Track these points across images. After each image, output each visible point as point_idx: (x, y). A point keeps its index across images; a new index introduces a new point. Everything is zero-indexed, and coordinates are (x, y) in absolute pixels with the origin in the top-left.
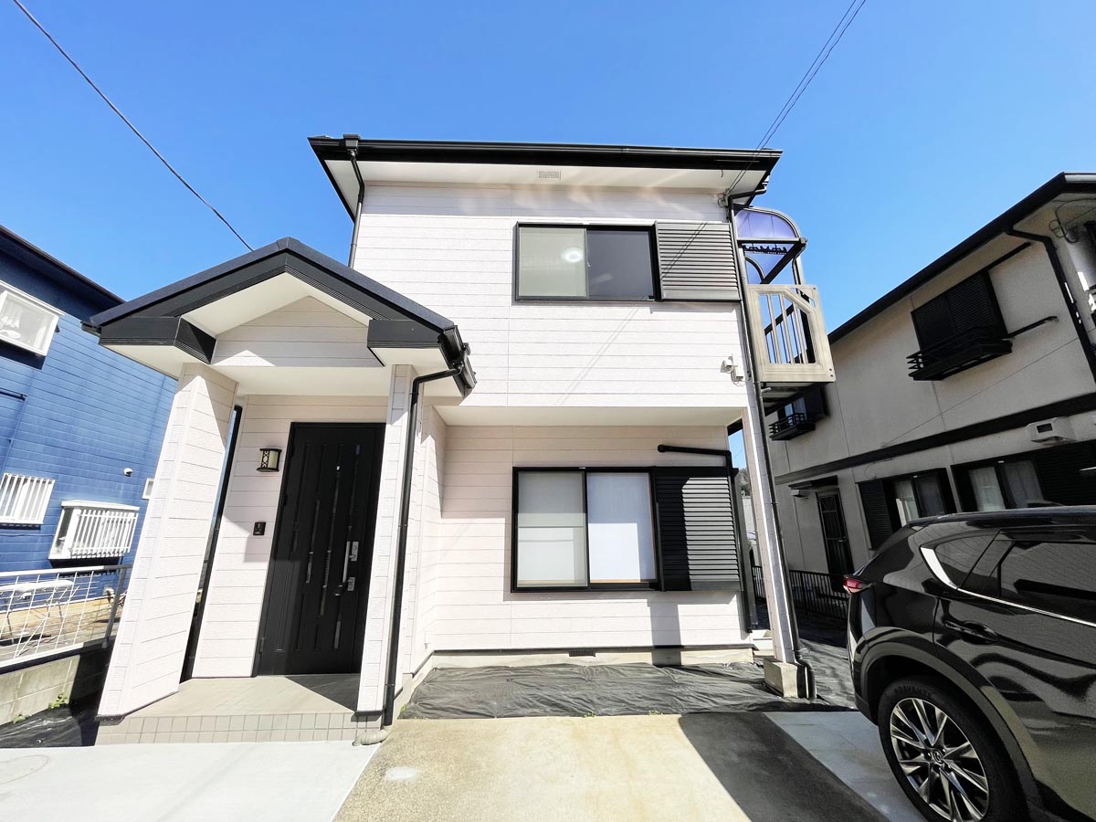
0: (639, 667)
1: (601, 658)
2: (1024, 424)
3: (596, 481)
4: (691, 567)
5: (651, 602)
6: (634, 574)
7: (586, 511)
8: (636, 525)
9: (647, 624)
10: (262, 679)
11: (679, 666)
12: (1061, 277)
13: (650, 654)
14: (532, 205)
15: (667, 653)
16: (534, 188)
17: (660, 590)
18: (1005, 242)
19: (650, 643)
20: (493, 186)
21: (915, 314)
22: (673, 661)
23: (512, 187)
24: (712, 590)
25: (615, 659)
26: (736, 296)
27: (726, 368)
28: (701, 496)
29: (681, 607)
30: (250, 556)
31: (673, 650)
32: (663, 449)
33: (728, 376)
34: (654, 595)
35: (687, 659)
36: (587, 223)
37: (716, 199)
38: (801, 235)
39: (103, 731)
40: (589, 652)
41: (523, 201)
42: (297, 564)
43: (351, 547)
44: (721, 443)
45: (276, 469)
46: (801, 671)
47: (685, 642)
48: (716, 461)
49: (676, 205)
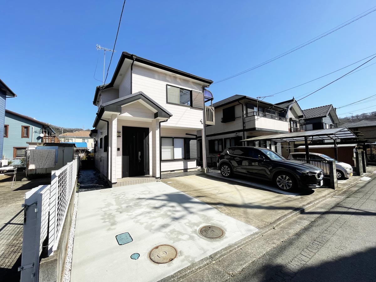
0: (182, 172)
1: (176, 172)
2: (234, 133)
3: (175, 139)
4: (190, 156)
5: (184, 162)
6: (181, 158)
7: (173, 145)
8: (181, 148)
9: (183, 165)
10: (125, 179)
11: (187, 172)
12: (243, 111)
14: (170, 81)
15: (186, 170)
18: (237, 103)
19: (183, 169)
20: (161, 73)
21: (223, 110)
23: (166, 74)
24: (192, 160)
25: (178, 172)
26: (203, 108)
27: (201, 121)
28: (193, 144)
29: (188, 162)
30: (118, 155)
32: (186, 134)
33: (201, 123)
34: (184, 160)
35: (189, 170)
36: (180, 87)
37: (201, 87)
39: (113, 185)
40: (174, 171)
41: (168, 79)
42: (128, 156)
43: (140, 153)
44: (195, 134)
45: (120, 137)
46: (207, 169)
47: (188, 168)
48: (195, 137)
49: (195, 87)
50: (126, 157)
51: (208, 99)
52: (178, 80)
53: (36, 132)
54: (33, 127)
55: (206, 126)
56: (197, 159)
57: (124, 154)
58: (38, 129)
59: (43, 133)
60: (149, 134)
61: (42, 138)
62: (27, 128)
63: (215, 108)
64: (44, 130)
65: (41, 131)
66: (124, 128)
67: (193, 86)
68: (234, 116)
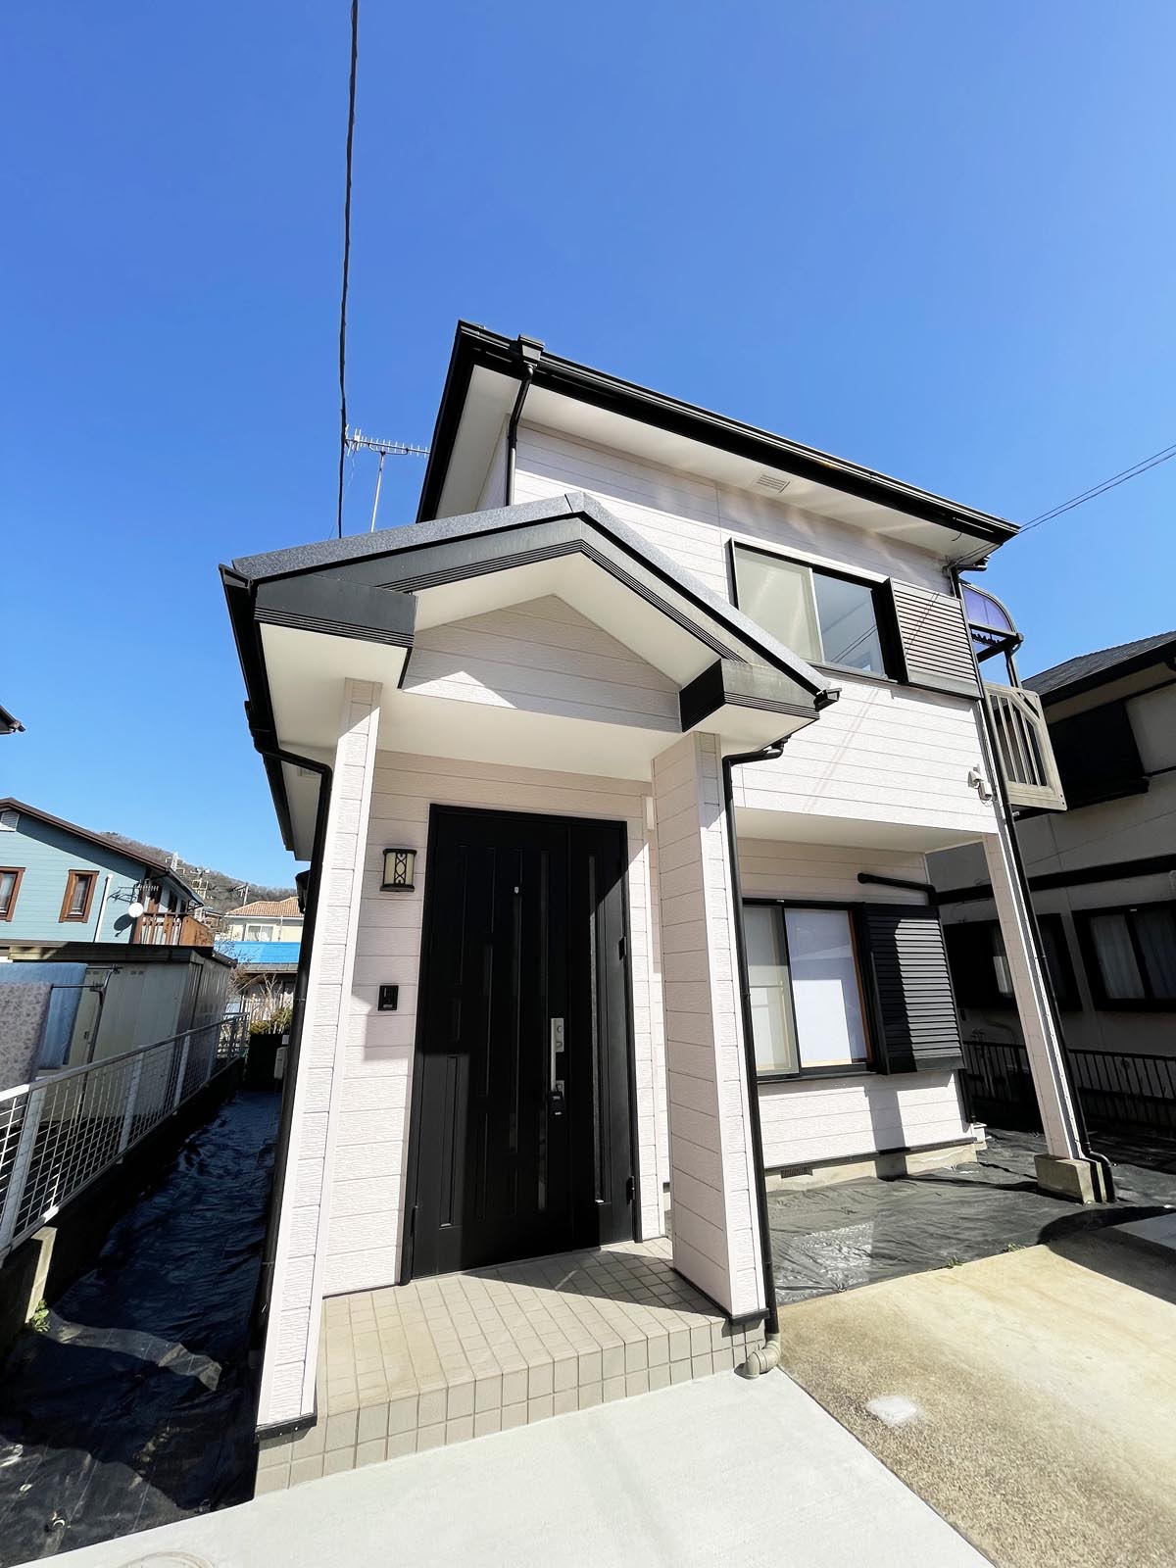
0: (865, 1181)
1: (821, 1177)
3: (791, 917)
4: (914, 1040)
5: (869, 1091)
6: (845, 1058)
7: (784, 958)
8: (839, 982)
9: (866, 1122)
11: (903, 1176)
13: (873, 1162)
14: (748, 520)
15: (891, 1158)
16: (746, 495)
17: (886, 1074)
19: (872, 1148)
20: (694, 478)
22: (897, 1171)
23: (721, 486)
24: (929, 1071)
25: (836, 1175)
26: (975, 692)
27: (974, 782)
29: (901, 1095)
31: (898, 1154)
32: (864, 878)
33: (974, 792)
34: (874, 1080)
35: (914, 1165)
36: (814, 562)
37: (938, 566)
38: (1019, 629)
40: (805, 1168)
41: (734, 510)
42: (464, 1061)
43: (557, 1027)
44: (922, 876)
45: (411, 888)
46: (1093, 1168)
47: (908, 1144)
48: (917, 899)
49: (905, 568)
50: (442, 1063)
51: (983, 640)
52: (798, 524)
53: (116, 898)
54: (112, 875)
55: (1018, 817)
56: (961, 1066)
57: (429, 1042)
58: (125, 883)
59: (141, 900)
60: (630, 867)
61: (134, 921)
62: (86, 878)
63: (1046, 700)
64: (148, 888)
65: (137, 891)
66: (443, 818)
67: (889, 558)
68: (1140, 764)
